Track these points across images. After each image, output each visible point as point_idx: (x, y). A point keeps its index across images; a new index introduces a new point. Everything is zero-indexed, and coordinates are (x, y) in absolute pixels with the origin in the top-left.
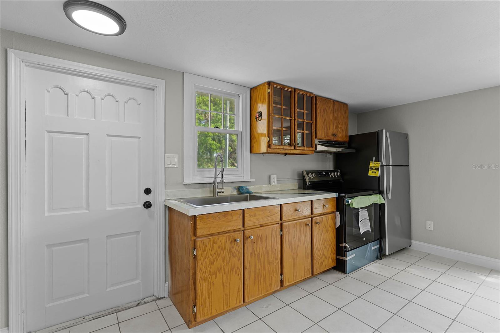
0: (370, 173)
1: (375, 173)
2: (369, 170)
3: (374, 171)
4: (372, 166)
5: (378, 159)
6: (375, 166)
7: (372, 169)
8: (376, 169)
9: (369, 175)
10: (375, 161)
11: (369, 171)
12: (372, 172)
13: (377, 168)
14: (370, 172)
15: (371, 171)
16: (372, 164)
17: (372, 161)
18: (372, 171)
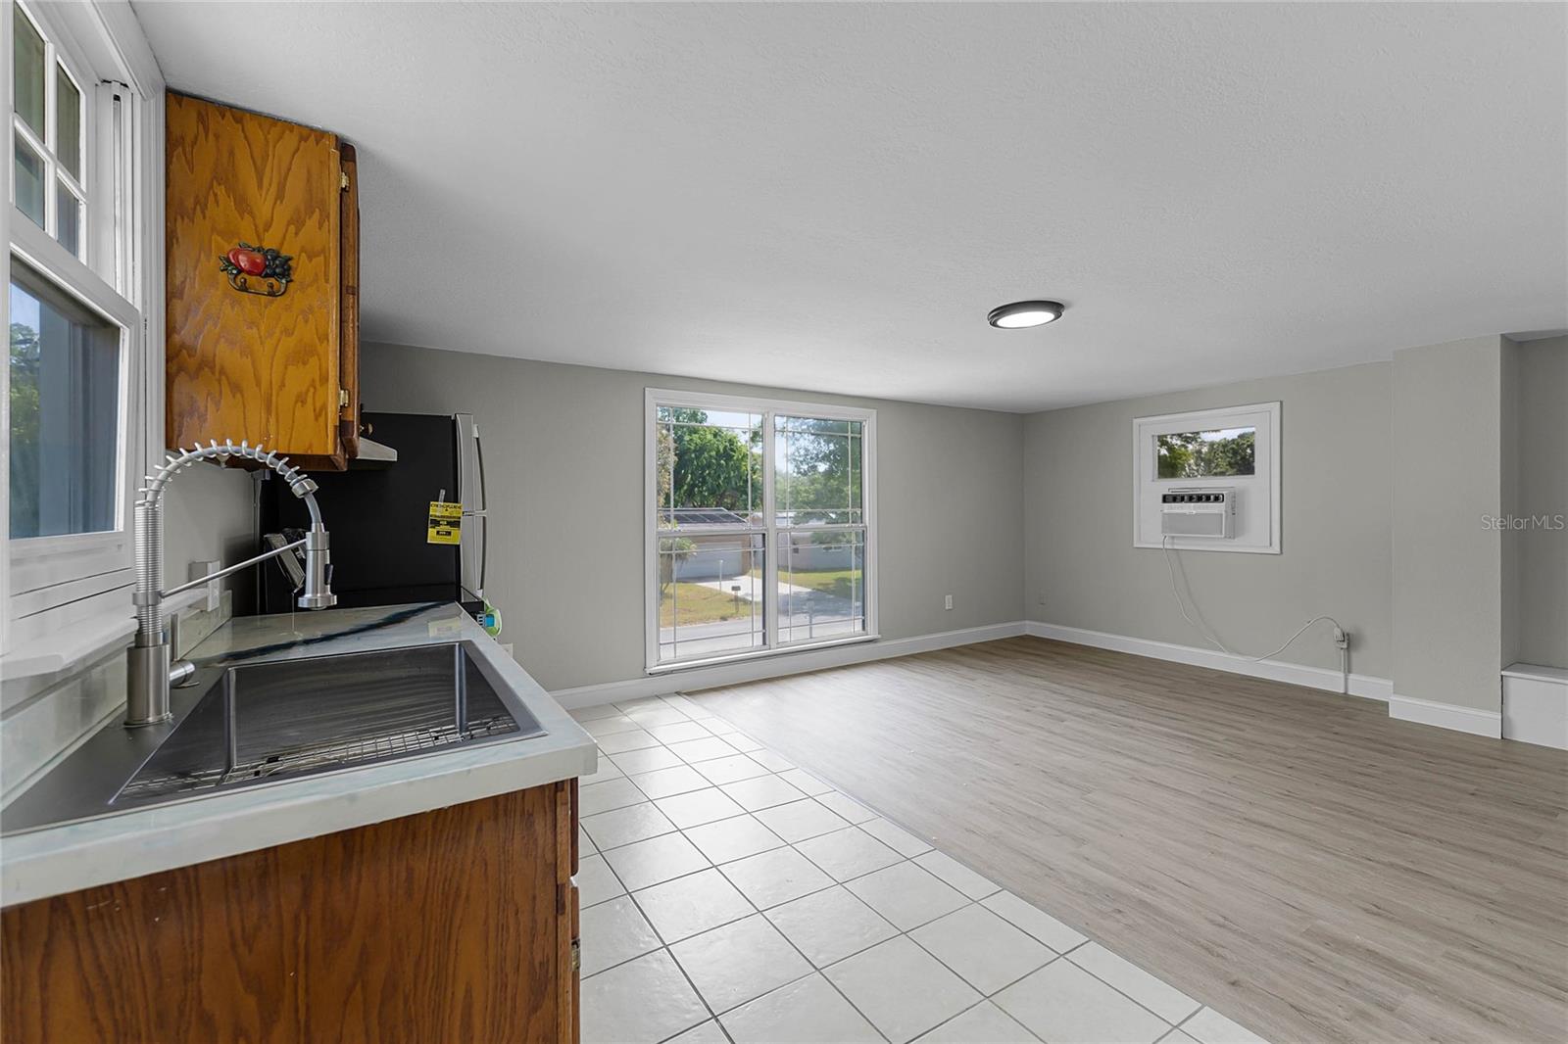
0: (433, 536)
1: (449, 533)
2: (430, 525)
3: (445, 528)
4: (436, 516)
5: (453, 497)
6: (447, 514)
7: (436, 523)
8: (449, 523)
9: (429, 542)
10: (444, 501)
11: (430, 530)
12: (438, 533)
13: (453, 520)
14: (432, 532)
15: (435, 530)
16: (437, 509)
17: (437, 501)
18: (438, 528)
